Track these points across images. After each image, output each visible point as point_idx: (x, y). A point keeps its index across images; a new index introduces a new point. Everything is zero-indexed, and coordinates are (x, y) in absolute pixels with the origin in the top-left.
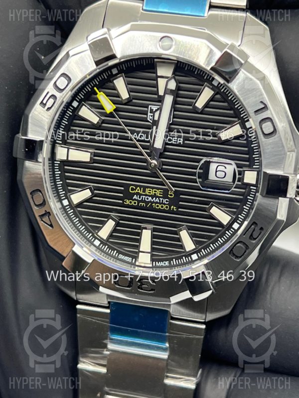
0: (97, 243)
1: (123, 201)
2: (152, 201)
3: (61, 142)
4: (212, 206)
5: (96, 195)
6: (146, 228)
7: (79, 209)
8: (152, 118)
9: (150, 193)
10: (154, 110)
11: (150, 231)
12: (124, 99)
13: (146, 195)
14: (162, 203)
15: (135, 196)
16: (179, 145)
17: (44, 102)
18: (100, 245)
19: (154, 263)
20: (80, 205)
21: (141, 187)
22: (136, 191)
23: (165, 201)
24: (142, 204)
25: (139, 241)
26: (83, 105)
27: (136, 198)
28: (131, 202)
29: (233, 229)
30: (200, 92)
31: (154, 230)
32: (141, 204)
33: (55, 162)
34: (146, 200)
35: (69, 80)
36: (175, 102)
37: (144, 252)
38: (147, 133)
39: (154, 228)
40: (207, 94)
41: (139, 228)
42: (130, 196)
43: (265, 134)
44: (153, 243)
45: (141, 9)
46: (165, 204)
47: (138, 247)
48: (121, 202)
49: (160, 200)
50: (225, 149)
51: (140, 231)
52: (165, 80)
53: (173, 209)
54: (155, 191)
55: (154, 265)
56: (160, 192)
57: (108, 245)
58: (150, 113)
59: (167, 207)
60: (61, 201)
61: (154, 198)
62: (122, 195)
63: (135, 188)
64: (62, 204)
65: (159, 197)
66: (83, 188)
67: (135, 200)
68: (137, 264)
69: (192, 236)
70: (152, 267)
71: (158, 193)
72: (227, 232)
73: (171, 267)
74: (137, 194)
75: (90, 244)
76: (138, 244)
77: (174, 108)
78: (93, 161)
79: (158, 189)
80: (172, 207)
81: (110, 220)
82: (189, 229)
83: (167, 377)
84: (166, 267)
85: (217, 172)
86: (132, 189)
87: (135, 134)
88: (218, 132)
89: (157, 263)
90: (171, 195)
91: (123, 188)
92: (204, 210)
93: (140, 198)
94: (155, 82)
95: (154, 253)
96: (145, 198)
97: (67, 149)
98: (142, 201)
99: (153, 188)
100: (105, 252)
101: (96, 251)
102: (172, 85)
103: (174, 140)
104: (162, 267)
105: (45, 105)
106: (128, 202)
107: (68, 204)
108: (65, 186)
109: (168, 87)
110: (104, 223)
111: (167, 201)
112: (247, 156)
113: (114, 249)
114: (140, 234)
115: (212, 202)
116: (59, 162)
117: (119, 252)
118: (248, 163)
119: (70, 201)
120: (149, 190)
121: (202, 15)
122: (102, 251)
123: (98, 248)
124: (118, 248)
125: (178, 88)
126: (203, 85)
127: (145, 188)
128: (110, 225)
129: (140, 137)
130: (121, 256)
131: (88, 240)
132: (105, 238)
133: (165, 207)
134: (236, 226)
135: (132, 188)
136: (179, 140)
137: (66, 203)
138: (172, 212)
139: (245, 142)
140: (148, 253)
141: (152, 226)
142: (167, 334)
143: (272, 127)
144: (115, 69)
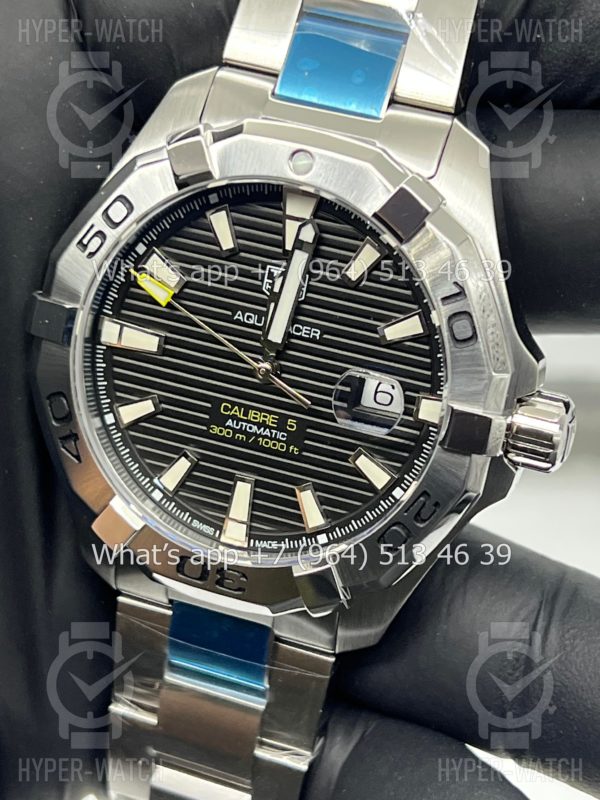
0: (157, 495)
1: (209, 428)
2: (258, 432)
3: (111, 313)
4: (360, 453)
5: (165, 412)
6: (243, 480)
7: (131, 433)
9: (256, 418)
11: (249, 485)
12: (224, 249)
13: (248, 421)
14: (275, 439)
15: (230, 420)
16: (313, 340)
17: (85, 241)
18: (162, 500)
19: (252, 541)
20: (135, 425)
21: (240, 406)
22: (233, 412)
23: (279, 435)
24: (241, 436)
25: (228, 499)
26: (154, 252)
27: (231, 424)
28: (221, 431)
29: (394, 498)
30: (355, 250)
31: (257, 484)
32: (238, 437)
33: (99, 347)
34: (248, 429)
35: (131, 208)
37: (236, 521)
38: (261, 315)
39: (256, 480)
40: (368, 255)
41: (231, 477)
42: (221, 421)
43: (456, 341)
44: (253, 506)
45: (270, 93)
46: (279, 441)
47: (226, 510)
48: (205, 428)
49: (271, 433)
50: (389, 359)
51: (232, 483)
52: (298, 224)
53: (293, 450)
54: (266, 417)
55: (252, 545)
56: (273, 418)
57: (175, 501)
59: (282, 447)
60: (101, 415)
61: (262, 429)
62: (207, 417)
63: (230, 406)
64: (103, 421)
65: (271, 428)
66: (143, 396)
67: (229, 427)
68: (223, 539)
69: (321, 502)
70: (248, 549)
71: (270, 420)
72: (381, 502)
74: (234, 417)
75: (144, 496)
76: (226, 505)
78: (162, 351)
79: (271, 413)
80: (291, 448)
81: (183, 458)
82: (316, 490)
83: (262, 744)
85: (378, 394)
86: (226, 409)
87: (240, 312)
88: (382, 325)
89: (257, 541)
90: (292, 427)
91: (209, 405)
92: (345, 458)
93: (237, 425)
94: (280, 225)
95: (254, 524)
96: (246, 426)
97: (118, 327)
98: (240, 431)
99: (261, 410)
100: (169, 513)
101: (154, 509)
102: (308, 234)
103: (304, 331)
105: (85, 246)
106: (216, 430)
107: (113, 421)
108: (111, 390)
109: (301, 237)
110: (171, 462)
111: (283, 436)
112: (429, 373)
113: (185, 510)
114: (231, 489)
115: (360, 446)
116: (105, 348)
117: (194, 516)
118: (429, 386)
119: (117, 417)
120: (255, 414)
121: (374, 113)
122: (165, 510)
123: (157, 504)
124: (194, 508)
125: (319, 240)
126: (362, 240)
127: (247, 409)
128: (182, 466)
129: (248, 319)
130: (196, 524)
131: (142, 488)
132: (171, 489)
133: (278, 445)
134: (398, 493)
135: (225, 406)
136: (315, 332)
137: (110, 419)
138: (291, 457)
139: (427, 348)
140: (243, 523)
141: (254, 477)
142: (266, 666)
143: (470, 328)
144: (215, 195)
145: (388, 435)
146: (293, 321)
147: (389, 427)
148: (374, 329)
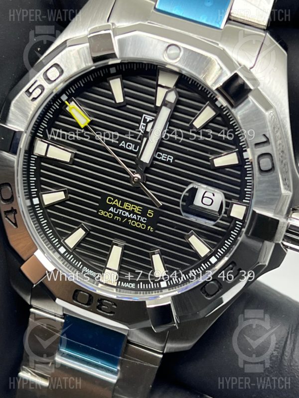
0: (62, 250)
1: (98, 212)
2: (129, 216)
3: (42, 136)
4: (192, 234)
5: (71, 199)
6: (117, 245)
7: (49, 211)
8: (144, 128)
9: (128, 208)
10: (148, 121)
11: (121, 249)
12: (117, 102)
13: (123, 209)
14: (139, 221)
15: (112, 208)
16: (168, 163)
17: (31, 90)
18: (65, 253)
19: (119, 282)
20: (52, 206)
21: (119, 199)
22: (114, 203)
23: (142, 219)
24: (118, 218)
25: (107, 256)
26: (73, 100)
27: (112, 210)
28: (106, 214)
29: (210, 262)
30: (199, 109)
31: (125, 248)
32: (116, 218)
33: (32, 156)
34: (123, 214)
35: (62, 72)
36: (172, 116)
37: (110, 269)
38: (136, 144)
39: (125, 246)
40: (207, 114)
41: (110, 243)
42: (106, 208)
43: (261, 171)
44: (122, 261)
45: (153, 7)
46: (142, 223)
47: (105, 263)
48: (96, 211)
49: (137, 218)
50: (215, 178)
51: (110, 246)
52: (166, 91)
53: (150, 229)
54: (134, 207)
55: (119, 285)
56: (139, 209)
57: (73, 254)
58: (143, 122)
59: (143, 226)
60: (31, 198)
61: (132, 214)
62: (98, 204)
63: (112, 199)
64: (32, 202)
65: (137, 214)
66: (58, 189)
67: (111, 212)
69: (165, 262)
70: (116, 287)
71: (137, 209)
72: (203, 265)
73: (136, 290)
74: (114, 206)
75: (54, 250)
76: (105, 259)
77: (170, 122)
78: (73, 162)
79: (138, 205)
80: (149, 227)
81: (81, 229)
82: (162, 254)
84: (131, 289)
85: (204, 198)
86: (110, 201)
87: (123, 142)
88: (212, 157)
89: (122, 283)
90: (151, 215)
91: (100, 198)
92: (183, 236)
93: (116, 211)
94: (154, 90)
95: (121, 272)
96: (122, 212)
97: (47, 145)
98: (118, 215)
99: (132, 203)
100: (69, 262)
101: (60, 258)
102: (172, 98)
103: (163, 157)
104: (127, 288)
105: (31, 94)
106: (103, 213)
107: (38, 202)
108: (38, 183)
109: (167, 99)
110: (73, 231)
111: (144, 220)
112: (239, 188)
113: (79, 260)
114: (110, 250)
115: (192, 229)
116: (36, 157)
117: (84, 265)
118: (238, 196)
119: (41, 200)
120: (128, 205)
121: (218, 26)
122: (67, 260)
123: (62, 255)
124: (85, 260)
125: (178, 102)
126: (205, 104)
127: (123, 201)
128: (80, 234)
129: (128, 147)
131: (53, 245)
132: (72, 247)
133: (141, 225)
134: (213, 260)
135: (109, 199)
136: (169, 158)
137: (36, 201)
138: (148, 233)
139: (239, 173)
140: (115, 271)
141: (124, 243)
142: (120, 358)
143: (270, 164)
144: (114, 68)
145: (214, 225)
146: (157, 150)
147: (215, 221)
148: (207, 159)
